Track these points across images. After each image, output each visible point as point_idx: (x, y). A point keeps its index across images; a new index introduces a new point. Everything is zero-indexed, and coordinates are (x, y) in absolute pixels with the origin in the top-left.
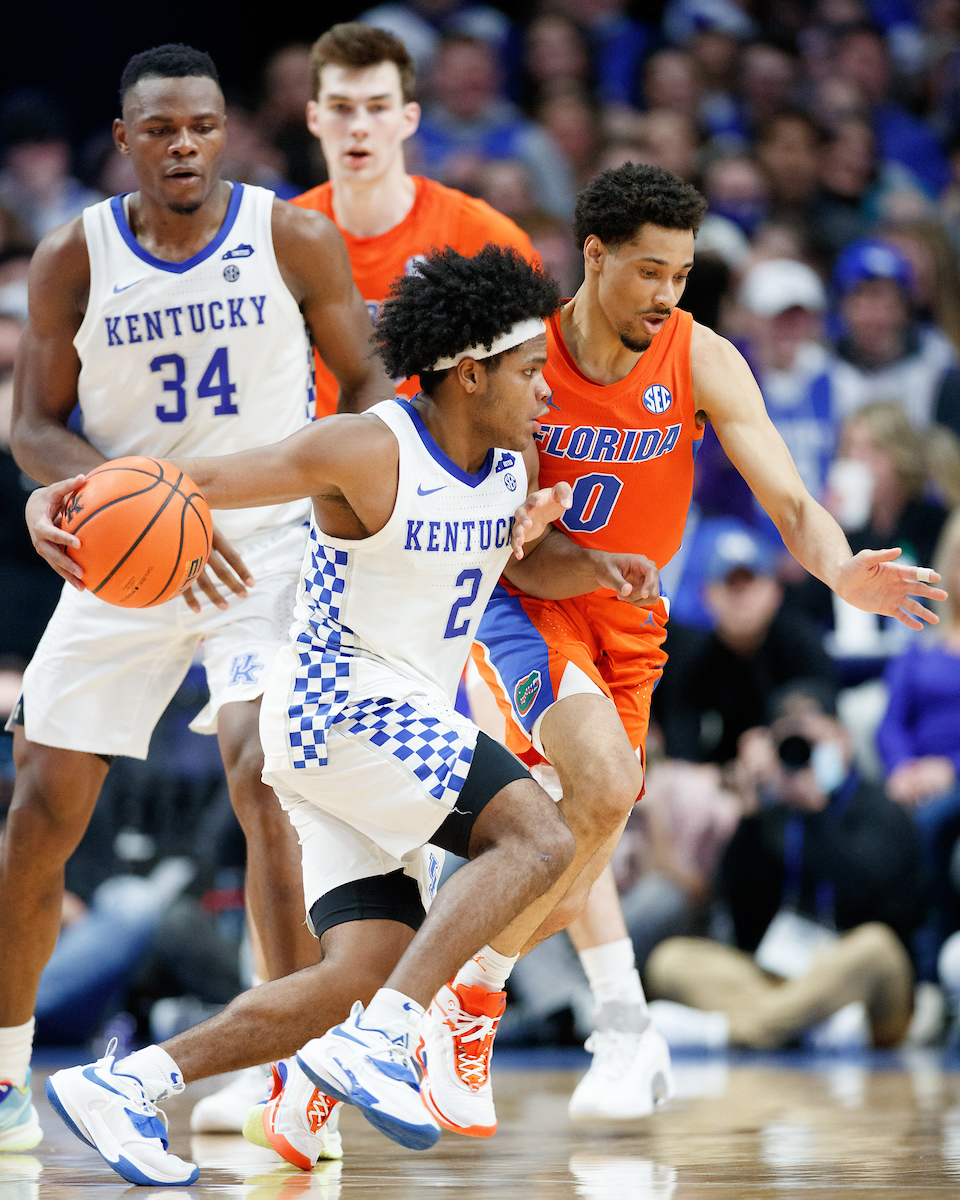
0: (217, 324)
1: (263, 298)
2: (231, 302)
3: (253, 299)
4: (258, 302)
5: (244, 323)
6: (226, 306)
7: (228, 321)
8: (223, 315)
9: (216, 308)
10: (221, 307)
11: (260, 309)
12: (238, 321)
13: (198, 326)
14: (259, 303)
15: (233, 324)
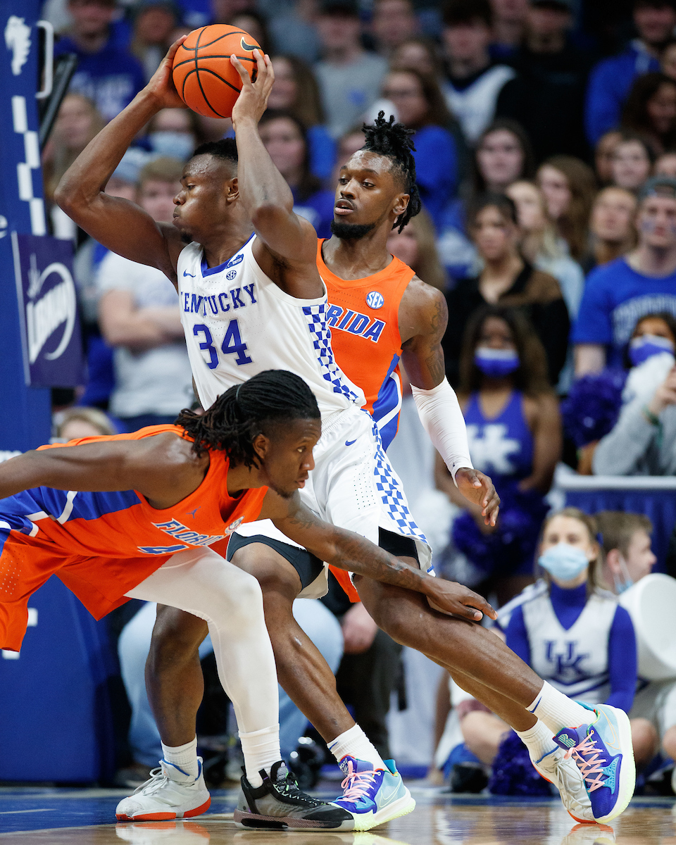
0: (226, 308)
1: (252, 286)
2: (232, 292)
3: (246, 288)
4: (249, 289)
5: (243, 305)
6: (230, 295)
7: (232, 305)
8: (228, 301)
9: (223, 297)
10: (226, 297)
11: (251, 293)
12: (238, 303)
13: (215, 311)
14: (251, 289)
15: (236, 306)
